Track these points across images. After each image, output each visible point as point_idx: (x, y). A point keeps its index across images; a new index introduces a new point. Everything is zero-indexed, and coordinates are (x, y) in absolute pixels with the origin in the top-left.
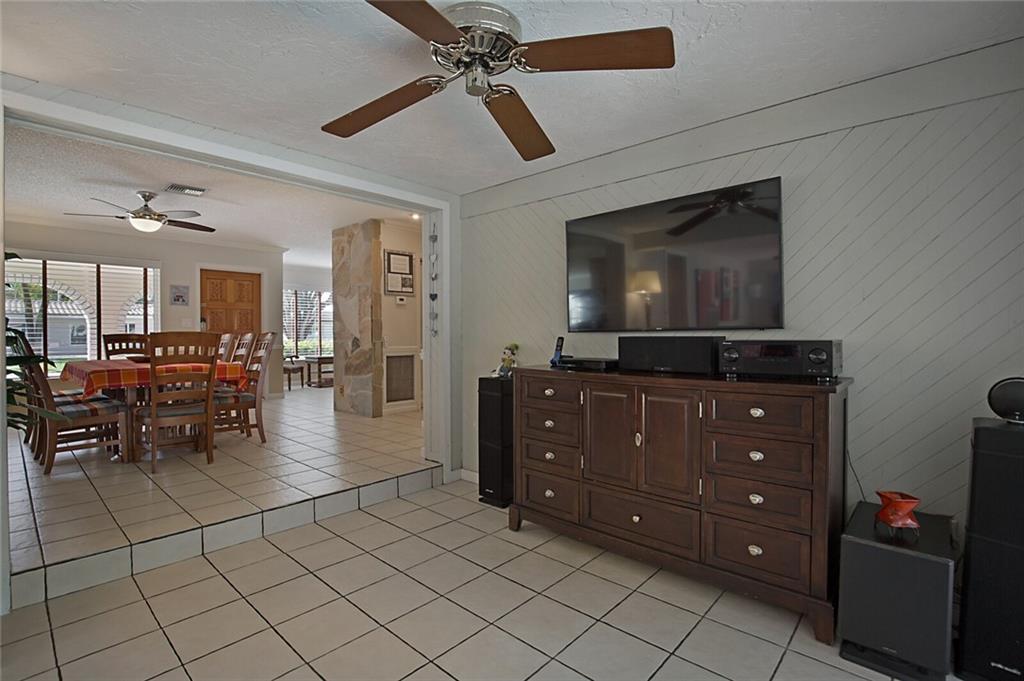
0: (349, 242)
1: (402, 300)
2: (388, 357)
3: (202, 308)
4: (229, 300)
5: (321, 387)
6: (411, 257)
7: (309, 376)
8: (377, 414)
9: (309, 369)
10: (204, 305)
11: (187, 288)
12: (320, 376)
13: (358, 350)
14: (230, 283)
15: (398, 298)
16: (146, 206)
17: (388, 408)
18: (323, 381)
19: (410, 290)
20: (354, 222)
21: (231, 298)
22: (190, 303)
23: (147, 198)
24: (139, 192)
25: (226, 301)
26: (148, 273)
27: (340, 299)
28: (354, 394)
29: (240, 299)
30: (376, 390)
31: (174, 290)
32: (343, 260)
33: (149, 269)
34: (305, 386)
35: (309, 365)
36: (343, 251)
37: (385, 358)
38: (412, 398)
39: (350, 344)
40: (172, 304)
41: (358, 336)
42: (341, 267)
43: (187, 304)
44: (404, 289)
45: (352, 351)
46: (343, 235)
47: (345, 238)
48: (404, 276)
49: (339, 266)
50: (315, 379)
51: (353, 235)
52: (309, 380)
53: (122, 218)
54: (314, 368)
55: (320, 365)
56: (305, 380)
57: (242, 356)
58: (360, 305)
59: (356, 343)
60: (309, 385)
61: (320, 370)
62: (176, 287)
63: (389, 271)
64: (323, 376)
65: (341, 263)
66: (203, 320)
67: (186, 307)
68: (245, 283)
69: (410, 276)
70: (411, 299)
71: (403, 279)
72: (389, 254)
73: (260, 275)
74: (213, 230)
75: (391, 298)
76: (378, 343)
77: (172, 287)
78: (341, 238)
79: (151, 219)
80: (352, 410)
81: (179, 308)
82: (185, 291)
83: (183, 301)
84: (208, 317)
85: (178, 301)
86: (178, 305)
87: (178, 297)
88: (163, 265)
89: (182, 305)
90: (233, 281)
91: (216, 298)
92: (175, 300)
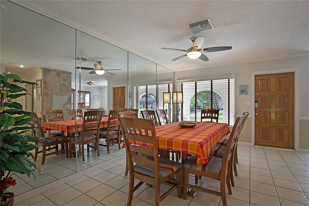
3: (256, 96)
10: (257, 94)
11: (247, 86)
14: (273, 80)
21: (273, 89)
22: (249, 93)
23: (194, 41)
25: (270, 91)
26: (230, 81)
29: (279, 89)
31: (241, 88)
33: (230, 79)
40: (240, 94)
43: (247, 94)
62: (242, 86)
66: (256, 102)
73: (294, 72)
77: (240, 86)
81: (243, 96)
83: (245, 92)
84: (260, 99)
85: (243, 93)
86: (243, 95)
87: (243, 91)
88: (236, 76)
89: (245, 94)
90: (275, 79)
91: (264, 89)
92: (241, 93)
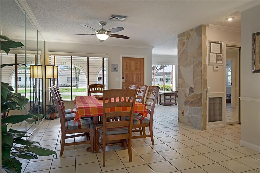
0: (188, 39)
1: (217, 67)
2: (209, 98)
3: (122, 73)
4: (132, 70)
5: (165, 105)
6: (221, 44)
7: (160, 100)
8: (204, 128)
9: (160, 98)
11: (117, 65)
12: (165, 101)
13: (192, 94)
14: (133, 62)
15: (215, 66)
16: (103, 28)
17: (210, 125)
18: (166, 103)
19: (221, 62)
20: (191, 28)
21: (133, 69)
23: (103, 24)
24: (99, 22)
25: (131, 70)
26: (104, 60)
27: (182, 68)
28: (190, 116)
29: (136, 69)
30: (204, 116)
32: (184, 48)
33: (104, 58)
34: (159, 104)
35: (160, 96)
36: (184, 44)
37: (208, 99)
38: (221, 120)
39: (188, 90)
40: (112, 72)
41: (193, 86)
42: (183, 52)
43: (117, 72)
44: (218, 62)
45: (189, 94)
46: (184, 36)
47: (185, 37)
48: (218, 54)
49: (181, 52)
50: (163, 102)
51: (190, 35)
52: (160, 102)
53: (93, 34)
54: (163, 98)
55: (165, 96)
56: (159, 102)
57: (141, 96)
58: (194, 71)
59: (191, 90)
60: (160, 104)
61: (165, 98)
62: (114, 65)
63: (210, 52)
64: (166, 101)
65: (182, 50)
66: (123, 78)
67: (117, 73)
68: (138, 62)
69: (221, 55)
70: (222, 67)
71: (217, 56)
72: (211, 43)
73: (143, 58)
74: (128, 38)
75: (211, 67)
76: (205, 90)
77: (112, 65)
78: (184, 37)
79: (104, 34)
80: (188, 123)
82: (117, 66)
83: (116, 70)
84: (125, 76)
85: (114, 70)
86: (114, 72)
87: (114, 69)
88: (109, 56)
89: (116, 72)
90: (134, 61)
91: (127, 69)
92: (113, 70)
